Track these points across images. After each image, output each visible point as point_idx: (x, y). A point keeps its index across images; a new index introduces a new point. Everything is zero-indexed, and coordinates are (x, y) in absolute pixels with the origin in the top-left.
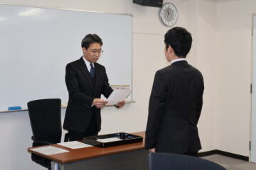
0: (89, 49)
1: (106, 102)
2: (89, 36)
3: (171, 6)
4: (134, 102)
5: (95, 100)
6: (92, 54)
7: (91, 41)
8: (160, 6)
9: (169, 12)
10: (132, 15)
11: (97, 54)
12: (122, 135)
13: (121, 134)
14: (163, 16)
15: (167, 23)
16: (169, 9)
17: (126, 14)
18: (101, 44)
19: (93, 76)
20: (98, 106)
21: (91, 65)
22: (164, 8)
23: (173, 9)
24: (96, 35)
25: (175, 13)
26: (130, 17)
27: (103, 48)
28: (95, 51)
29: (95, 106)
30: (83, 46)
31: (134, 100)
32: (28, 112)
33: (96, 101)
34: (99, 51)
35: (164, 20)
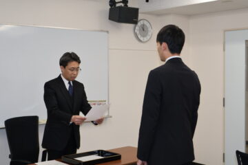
0: (66, 67)
1: (85, 119)
2: (67, 55)
3: (146, 23)
4: (111, 117)
5: (73, 117)
6: (70, 72)
7: (69, 59)
8: (136, 23)
9: (143, 28)
10: (108, 32)
11: (75, 73)
12: (100, 153)
13: (99, 151)
14: (138, 32)
15: (142, 39)
16: (144, 25)
17: (102, 31)
18: (79, 62)
19: (71, 94)
20: (76, 123)
21: (69, 83)
22: (139, 24)
23: (148, 25)
24: (73, 53)
25: (150, 29)
26: (106, 33)
27: (81, 66)
28: (73, 69)
29: (73, 123)
30: (61, 64)
31: (110, 115)
32: (5, 130)
33: (75, 118)
34: (77, 69)
35: (139, 36)
